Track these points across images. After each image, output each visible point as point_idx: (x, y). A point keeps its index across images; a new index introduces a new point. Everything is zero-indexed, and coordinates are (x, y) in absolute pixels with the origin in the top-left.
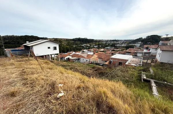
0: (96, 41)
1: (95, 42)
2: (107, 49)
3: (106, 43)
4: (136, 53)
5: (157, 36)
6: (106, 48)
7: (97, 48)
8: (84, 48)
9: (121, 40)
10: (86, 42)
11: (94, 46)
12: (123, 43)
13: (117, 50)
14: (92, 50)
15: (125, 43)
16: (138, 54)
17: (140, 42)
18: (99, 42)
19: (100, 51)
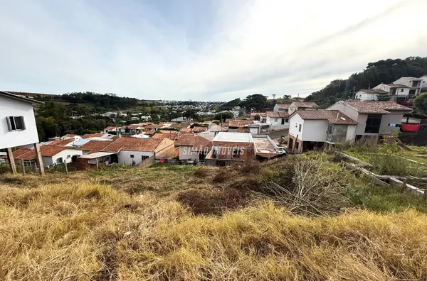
0: (144, 104)
1: (140, 105)
2: (179, 122)
3: (170, 109)
4: (246, 127)
5: (261, 96)
6: (175, 120)
7: (150, 121)
8: (113, 122)
9: (202, 103)
10: (115, 105)
11: (141, 116)
12: (207, 108)
13: (201, 123)
14: (139, 126)
15: (212, 109)
16: (251, 130)
17: (238, 108)
18: (154, 107)
19: (165, 129)
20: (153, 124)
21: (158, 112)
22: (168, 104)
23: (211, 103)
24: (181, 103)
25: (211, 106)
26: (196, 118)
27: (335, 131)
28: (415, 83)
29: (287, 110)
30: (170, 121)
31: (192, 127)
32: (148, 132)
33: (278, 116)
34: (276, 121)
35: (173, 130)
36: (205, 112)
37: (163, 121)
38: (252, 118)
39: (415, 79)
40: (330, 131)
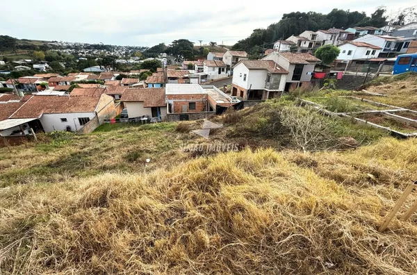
1: (23, 47)
2: (95, 73)
4: (186, 78)
6: (89, 70)
12: (126, 54)
13: (126, 74)
14: (38, 79)
15: (133, 56)
16: (192, 80)
17: (165, 55)
18: (48, 52)
19: (82, 82)
20: (60, 76)
21: (59, 59)
22: (69, 47)
23: (130, 48)
24: (88, 47)
25: (131, 52)
26: (117, 67)
27: (272, 80)
28: (314, 36)
29: (221, 59)
30: (83, 72)
31: (119, 78)
32: (58, 87)
33: (215, 65)
34: (214, 70)
35: (94, 82)
36: (125, 59)
37: (74, 72)
38: (186, 67)
39: (314, 33)
40: (268, 80)
